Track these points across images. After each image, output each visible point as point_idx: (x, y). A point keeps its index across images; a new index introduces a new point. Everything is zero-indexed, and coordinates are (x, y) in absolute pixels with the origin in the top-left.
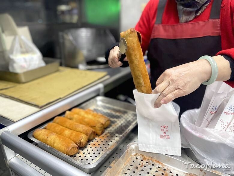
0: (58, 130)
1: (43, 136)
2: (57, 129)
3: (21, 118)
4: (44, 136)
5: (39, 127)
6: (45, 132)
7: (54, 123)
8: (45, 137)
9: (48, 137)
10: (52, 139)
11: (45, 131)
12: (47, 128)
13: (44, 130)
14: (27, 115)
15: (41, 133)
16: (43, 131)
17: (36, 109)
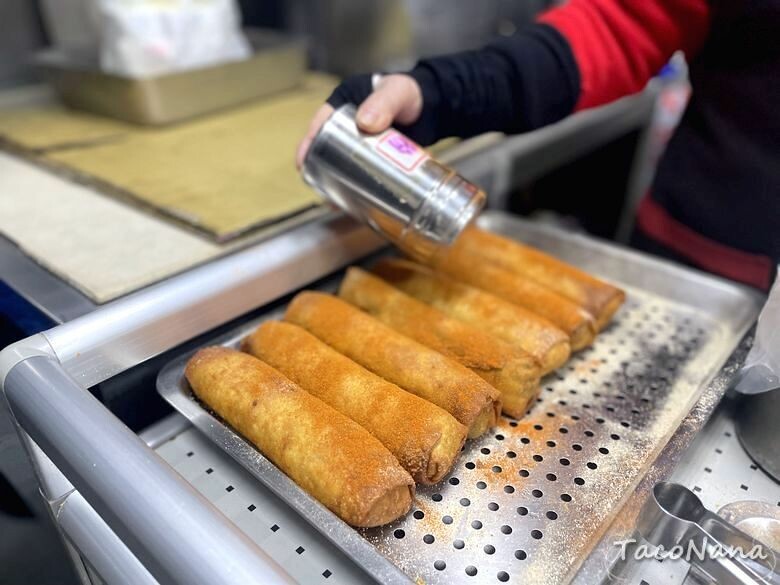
0: (309, 367)
1: (233, 393)
2: (306, 363)
3: (131, 286)
4: (238, 392)
5: (217, 340)
6: (241, 373)
7: (292, 322)
8: (242, 398)
9: (255, 404)
10: (274, 419)
11: (244, 366)
12: (258, 345)
13: (238, 359)
14: (160, 275)
15: (224, 371)
16: (236, 365)
17: (204, 249)
